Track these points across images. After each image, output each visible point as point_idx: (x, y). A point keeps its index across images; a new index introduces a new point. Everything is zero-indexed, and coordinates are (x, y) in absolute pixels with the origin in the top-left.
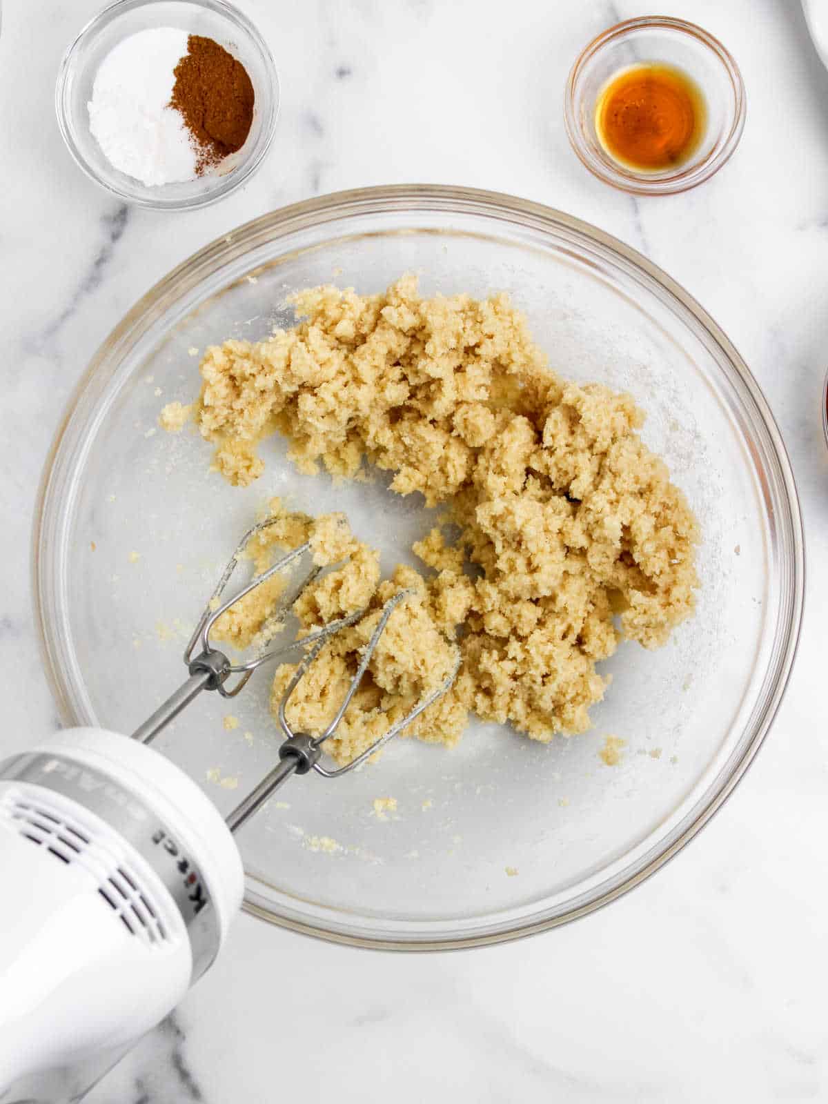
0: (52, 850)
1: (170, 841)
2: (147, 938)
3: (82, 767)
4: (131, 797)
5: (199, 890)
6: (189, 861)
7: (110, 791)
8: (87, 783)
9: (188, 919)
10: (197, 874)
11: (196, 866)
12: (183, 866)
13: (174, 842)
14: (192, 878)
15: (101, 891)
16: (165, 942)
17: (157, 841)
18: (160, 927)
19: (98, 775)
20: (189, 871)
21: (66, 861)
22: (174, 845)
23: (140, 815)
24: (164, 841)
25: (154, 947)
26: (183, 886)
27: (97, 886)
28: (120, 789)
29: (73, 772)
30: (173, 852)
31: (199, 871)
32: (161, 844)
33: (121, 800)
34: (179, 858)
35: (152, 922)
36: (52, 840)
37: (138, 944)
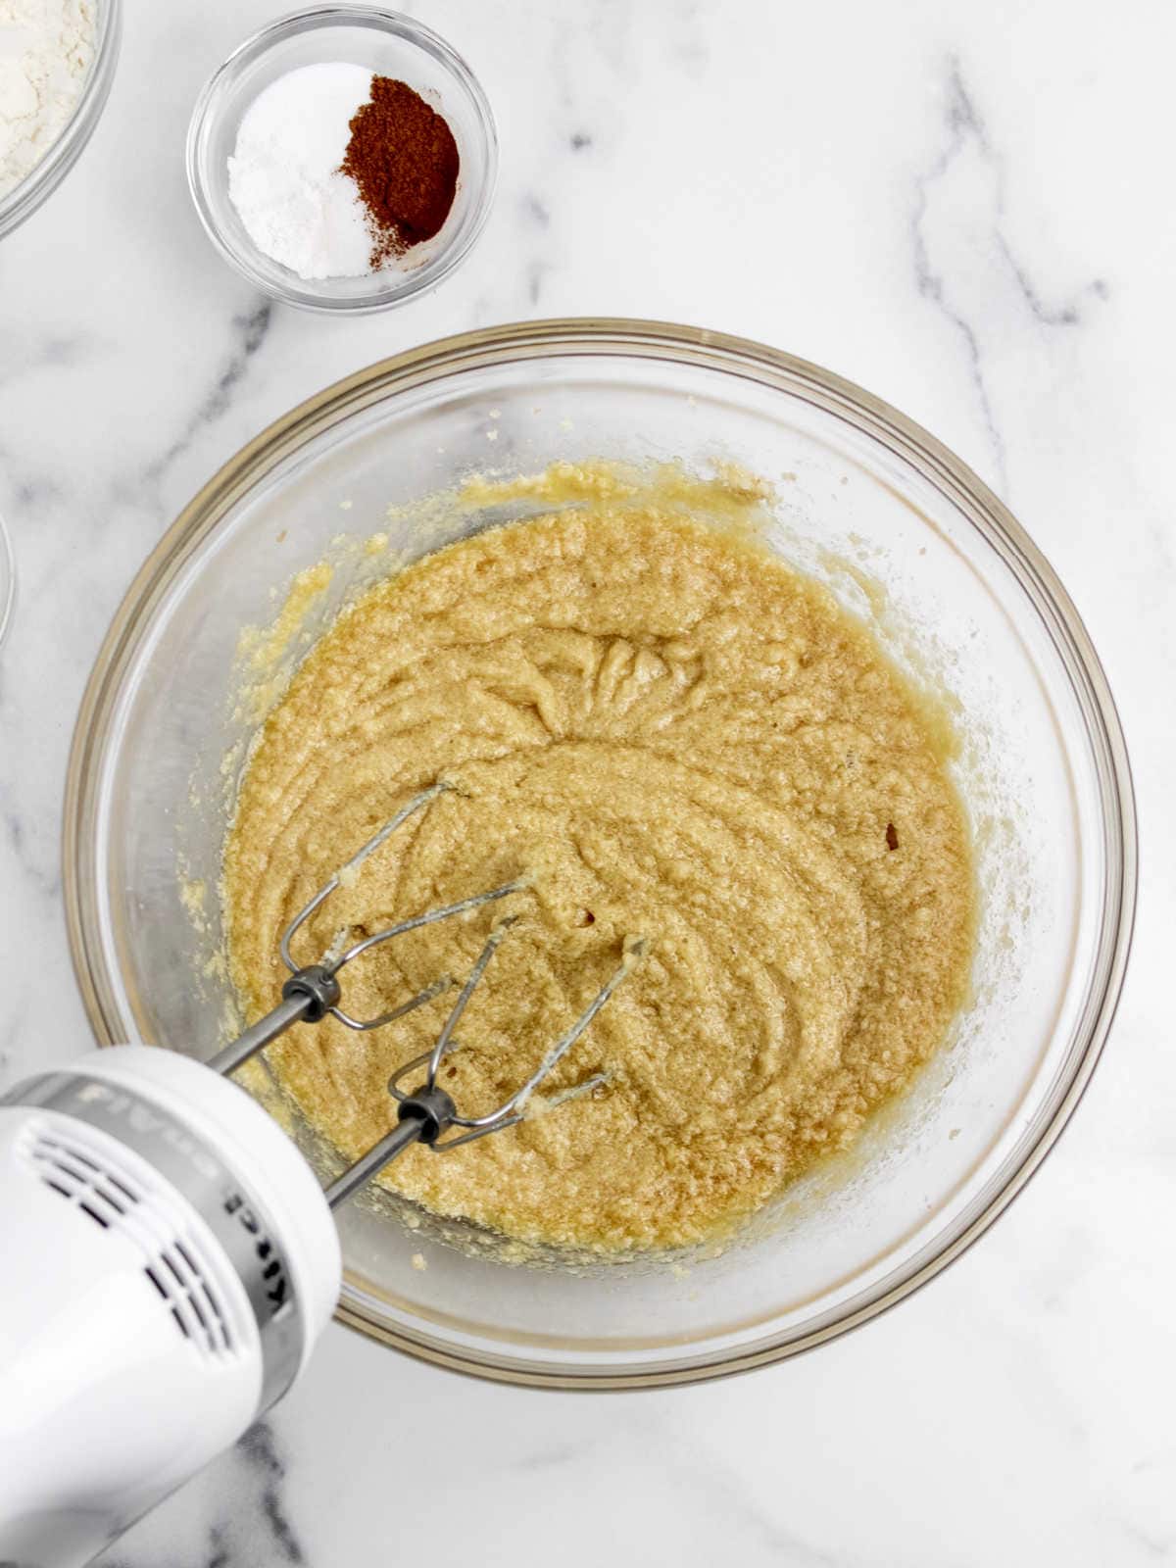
0: (84, 1207)
1: (249, 1213)
2: (206, 1344)
3: (136, 1099)
4: (203, 1147)
5: (282, 1284)
6: (272, 1243)
7: (171, 1135)
8: (140, 1120)
9: (262, 1321)
10: (281, 1263)
11: (281, 1251)
12: (264, 1249)
13: (255, 1214)
14: (274, 1269)
15: (150, 1273)
16: (227, 1354)
17: (230, 1209)
18: (224, 1331)
19: (156, 1110)
20: (272, 1257)
21: (104, 1224)
22: (253, 1219)
23: (209, 1169)
24: (241, 1211)
25: (212, 1357)
26: (260, 1277)
27: (143, 1263)
28: (185, 1132)
29: (123, 1103)
30: (252, 1228)
31: (284, 1259)
32: (236, 1215)
33: (186, 1147)
34: (260, 1238)
35: (214, 1322)
36: (86, 1193)
37: (192, 1350)
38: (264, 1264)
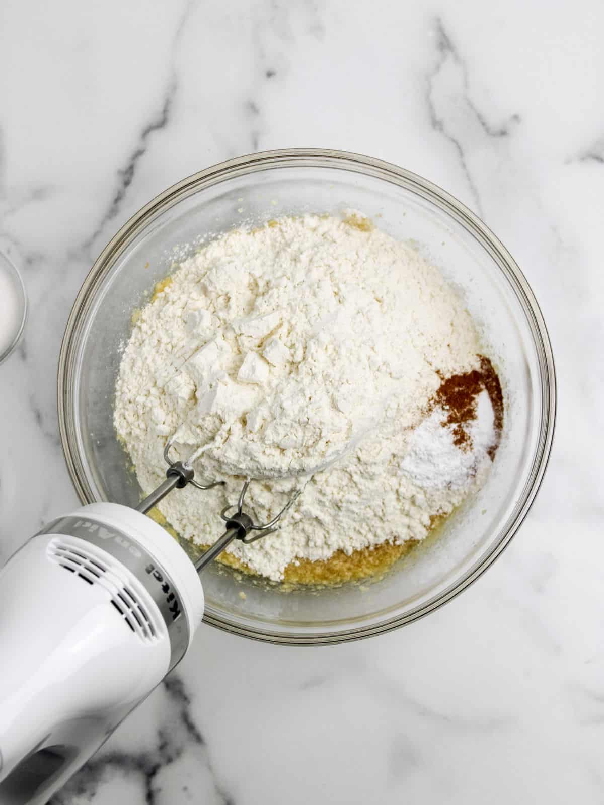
0: (80, 575)
1: (157, 572)
2: (143, 635)
3: (101, 525)
4: (133, 543)
5: (176, 604)
6: (169, 584)
7: (118, 540)
8: (103, 534)
9: (168, 623)
10: (174, 593)
11: (174, 588)
12: (166, 588)
13: (161, 573)
14: (172, 597)
15: (113, 602)
16: (154, 638)
17: (149, 572)
18: (151, 627)
19: (110, 529)
20: (170, 591)
21: (91, 583)
22: (160, 575)
23: (138, 555)
24: (154, 571)
25: (147, 639)
26: (166, 600)
27: (110, 598)
28: (124, 537)
29: (95, 527)
30: (159, 579)
31: (176, 592)
32: (151, 574)
33: (126, 544)
34: (163, 583)
35: (146, 624)
36: (81, 569)
37: (137, 637)
38: (167, 595)
